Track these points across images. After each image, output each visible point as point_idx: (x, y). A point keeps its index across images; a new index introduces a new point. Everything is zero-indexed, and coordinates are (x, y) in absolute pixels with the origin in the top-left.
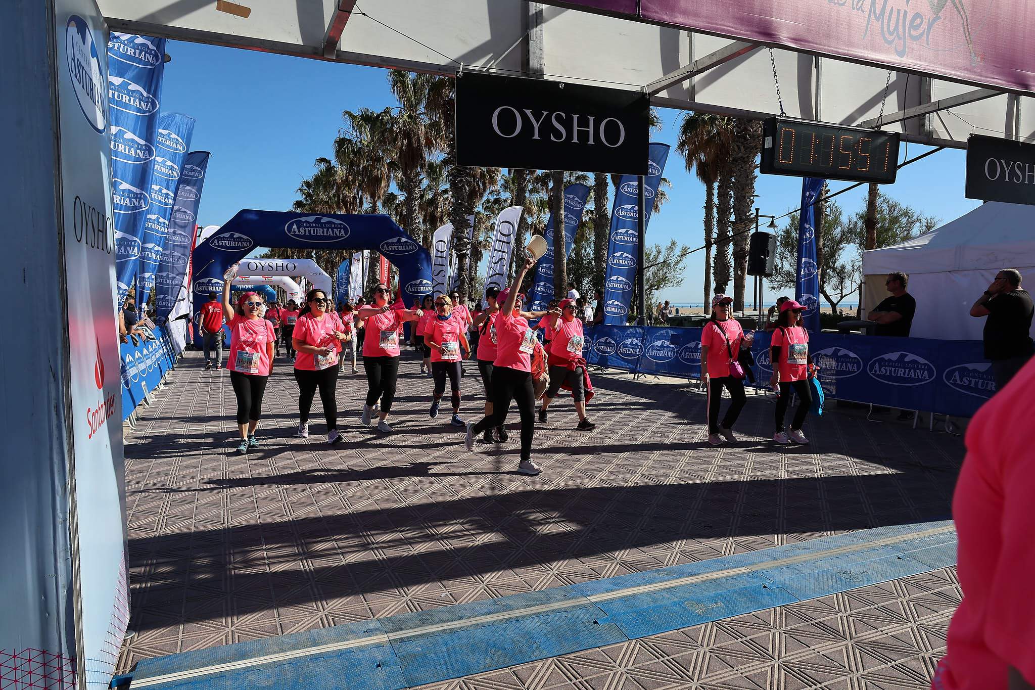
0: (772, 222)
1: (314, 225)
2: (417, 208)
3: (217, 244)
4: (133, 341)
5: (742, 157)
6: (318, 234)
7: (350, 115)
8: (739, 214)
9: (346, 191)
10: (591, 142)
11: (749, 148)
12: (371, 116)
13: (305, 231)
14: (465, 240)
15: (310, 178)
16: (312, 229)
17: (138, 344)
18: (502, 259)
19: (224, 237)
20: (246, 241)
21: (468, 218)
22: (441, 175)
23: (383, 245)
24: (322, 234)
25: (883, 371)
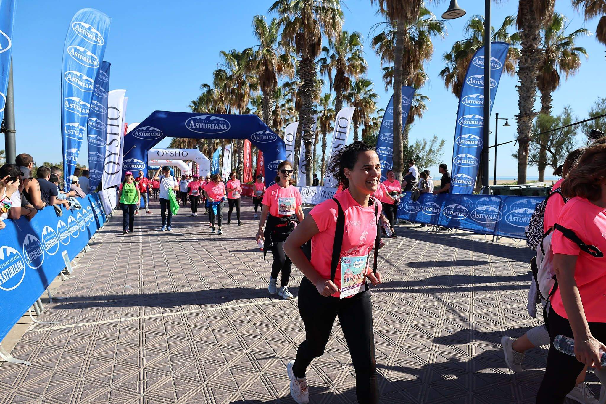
0: (507, 122)
1: (205, 121)
2: (271, 113)
3: (137, 135)
4: (56, 211)
5: (528, 67)
6: (208, 128)
7: (225, 54)
8: (524, 110)
9: (220, 105)
11: (533, 59)
12: (238, 54)
13: (199, 126)
14: (310, 132)
15: (196, 99)
16: (204, 124)
17: (61, 214)
18: (340, 144)
19: (142, 130)
20: (158, 132)
21: (313, 117)
22: (280, 95)
23: (254, 135)
24: (211, 128)
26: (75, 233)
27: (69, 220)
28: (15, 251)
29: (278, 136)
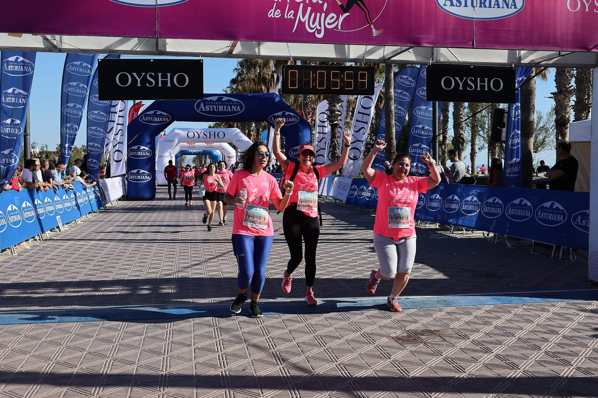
1: (217, 103)
3: (144, 120)
4: (54, 190)
6: (220, 110)
10: (169, 85)
13: (210, 108)
14: (337, 112)
16: (215, 106)
17: (57, 192)
18: (362, 128)
19: (149, 114)
20: (166, 117)
23: (271, 117)
24: (222, 110)
25: (542, 215)
26: (68, 208)
27: (64, 198)
28: (30, 205)
29: (301, 117)
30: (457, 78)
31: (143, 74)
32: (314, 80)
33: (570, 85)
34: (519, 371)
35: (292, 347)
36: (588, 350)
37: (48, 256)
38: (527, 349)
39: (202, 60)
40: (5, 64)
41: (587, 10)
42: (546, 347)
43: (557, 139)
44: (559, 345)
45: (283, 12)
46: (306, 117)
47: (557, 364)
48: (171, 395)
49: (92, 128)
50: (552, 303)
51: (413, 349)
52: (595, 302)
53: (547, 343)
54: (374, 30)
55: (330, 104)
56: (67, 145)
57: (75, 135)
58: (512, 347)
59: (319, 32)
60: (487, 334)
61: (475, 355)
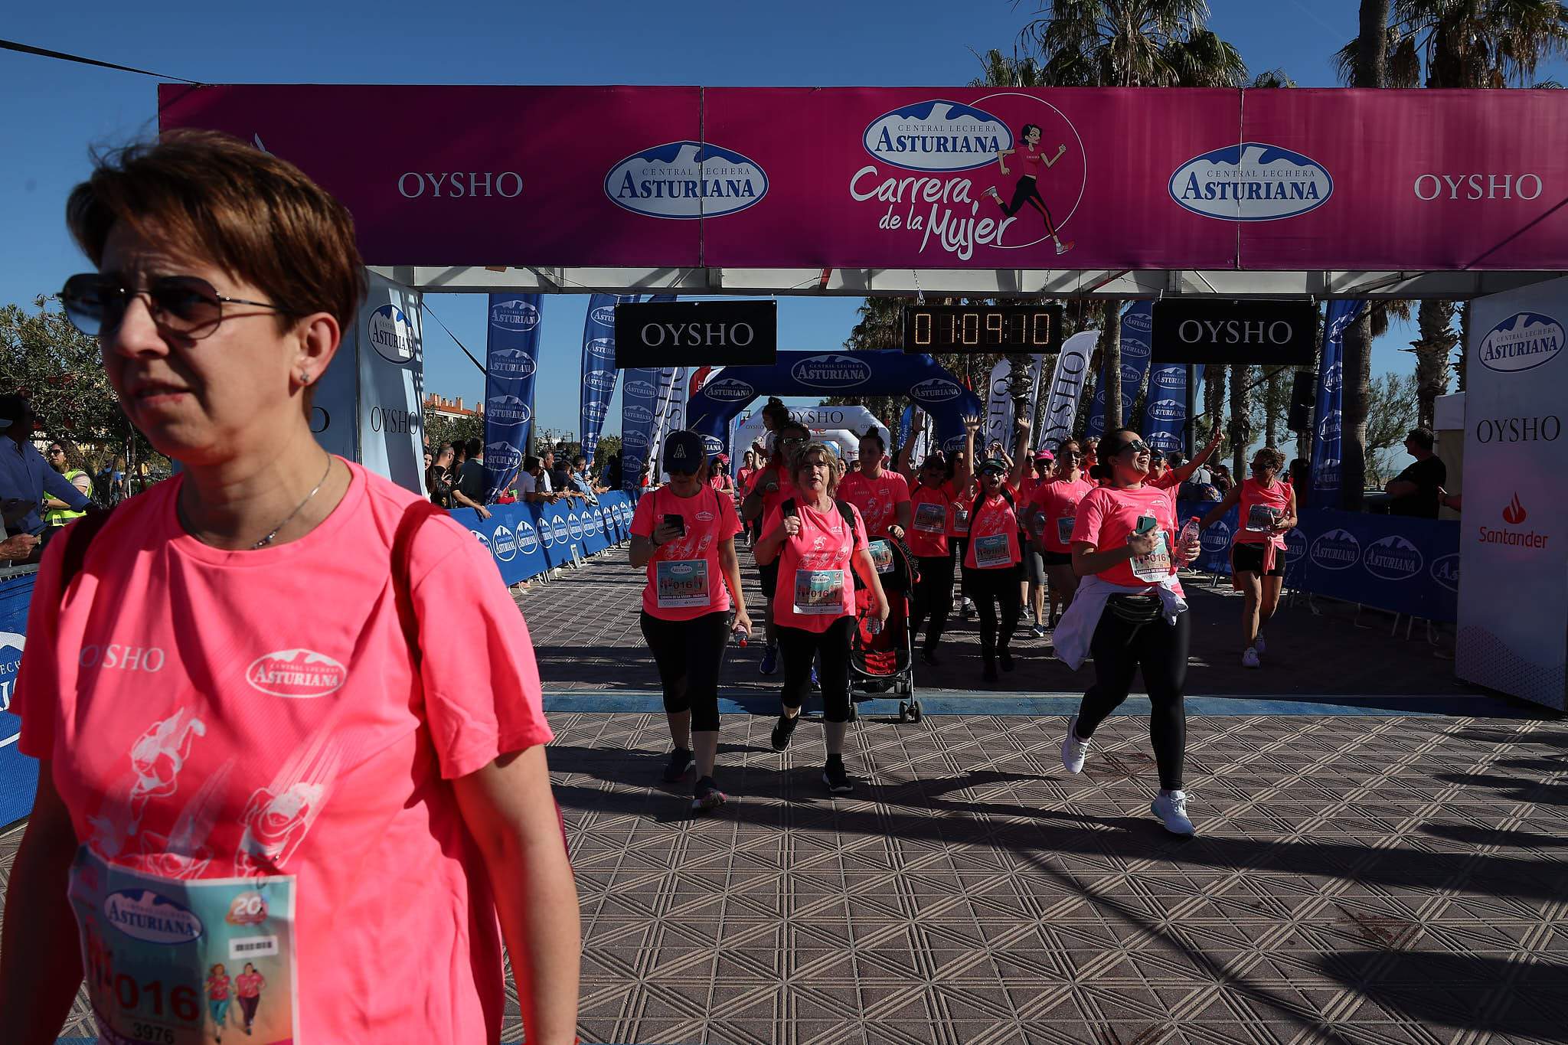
1: (827, 366)
3: (713, 394)
6: (832, 377)
10: (723, 343)
13: (815, 374)
16: (824, 371)
18: (1066, 405)
19: (721, 385)
20: (745, 388)
23: (915, 389)
24: (836, 377)
25: (1377, 561)
26: (590, 532)
27: (583, 516)
28: (531, 528)
29: (965, 388)
30: (1208, 323)
31: (683, 325)
32: (959, 329)
33: (1448, 328)
34: (1294, 835)
35: (903, 770)
36: (1432, 807)
37: (551, 607)
38: (1316, 796)
39: (776, 301)
40: (495, 312)
41: (1454, 196)
42: (1353, 795)
43: (1421, 423)
44: (1380, 793)
45: (904, 220)
46: (974, 387)
47: (1369, 827)
48: (696, 836)
49: (630, 407)
50: (1380, 718)
51: (1109, 785)
52: (1462, 718)
53: (1355, 789)
54: (1058, 245)
55: (1013, 366)
56: (591, 435)
57: (602, 419)
58: (1290, 793)
59: (964, 250)
60: (1246, 766)
61: (1217, 802)
